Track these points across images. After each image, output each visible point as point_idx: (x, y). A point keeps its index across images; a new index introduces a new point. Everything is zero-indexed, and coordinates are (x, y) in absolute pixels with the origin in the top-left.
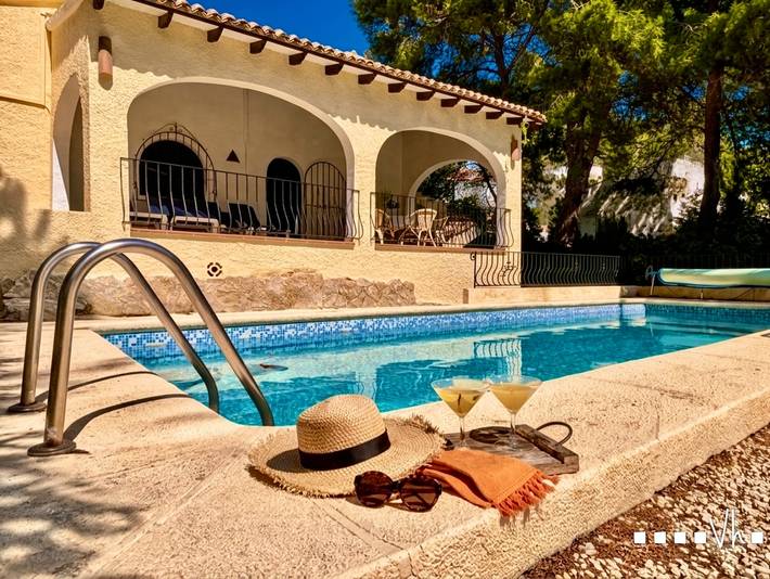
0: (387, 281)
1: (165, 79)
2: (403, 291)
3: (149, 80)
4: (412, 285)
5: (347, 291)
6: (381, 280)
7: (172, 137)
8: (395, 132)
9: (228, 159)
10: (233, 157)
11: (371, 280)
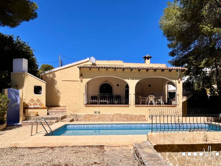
0: (138, 115)
1: (91, 79)
2: (142, 117)
3: (88, 80)
4: (145, 116)
5: (127, 117)
6: (136, 114)
7: (105, 83)
8: (140, 80)
9: (117, 86)
10: (118, 85)
11: (133, 114)
